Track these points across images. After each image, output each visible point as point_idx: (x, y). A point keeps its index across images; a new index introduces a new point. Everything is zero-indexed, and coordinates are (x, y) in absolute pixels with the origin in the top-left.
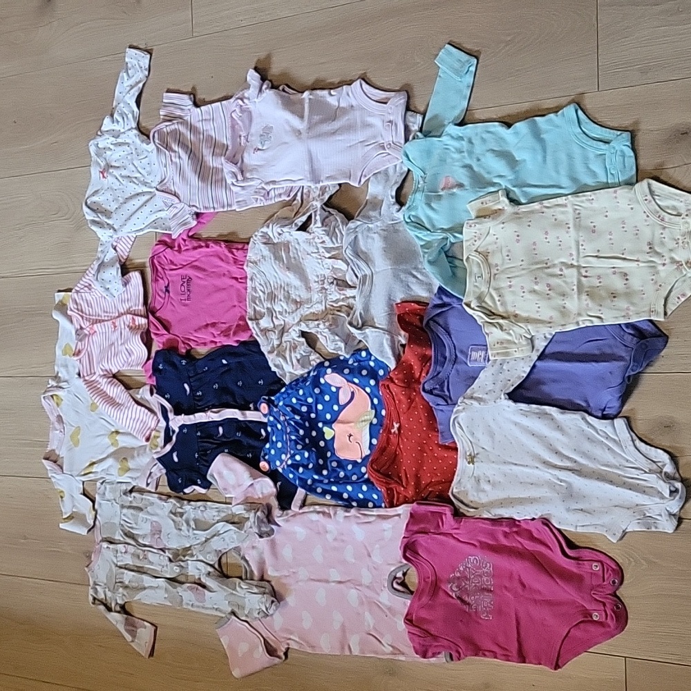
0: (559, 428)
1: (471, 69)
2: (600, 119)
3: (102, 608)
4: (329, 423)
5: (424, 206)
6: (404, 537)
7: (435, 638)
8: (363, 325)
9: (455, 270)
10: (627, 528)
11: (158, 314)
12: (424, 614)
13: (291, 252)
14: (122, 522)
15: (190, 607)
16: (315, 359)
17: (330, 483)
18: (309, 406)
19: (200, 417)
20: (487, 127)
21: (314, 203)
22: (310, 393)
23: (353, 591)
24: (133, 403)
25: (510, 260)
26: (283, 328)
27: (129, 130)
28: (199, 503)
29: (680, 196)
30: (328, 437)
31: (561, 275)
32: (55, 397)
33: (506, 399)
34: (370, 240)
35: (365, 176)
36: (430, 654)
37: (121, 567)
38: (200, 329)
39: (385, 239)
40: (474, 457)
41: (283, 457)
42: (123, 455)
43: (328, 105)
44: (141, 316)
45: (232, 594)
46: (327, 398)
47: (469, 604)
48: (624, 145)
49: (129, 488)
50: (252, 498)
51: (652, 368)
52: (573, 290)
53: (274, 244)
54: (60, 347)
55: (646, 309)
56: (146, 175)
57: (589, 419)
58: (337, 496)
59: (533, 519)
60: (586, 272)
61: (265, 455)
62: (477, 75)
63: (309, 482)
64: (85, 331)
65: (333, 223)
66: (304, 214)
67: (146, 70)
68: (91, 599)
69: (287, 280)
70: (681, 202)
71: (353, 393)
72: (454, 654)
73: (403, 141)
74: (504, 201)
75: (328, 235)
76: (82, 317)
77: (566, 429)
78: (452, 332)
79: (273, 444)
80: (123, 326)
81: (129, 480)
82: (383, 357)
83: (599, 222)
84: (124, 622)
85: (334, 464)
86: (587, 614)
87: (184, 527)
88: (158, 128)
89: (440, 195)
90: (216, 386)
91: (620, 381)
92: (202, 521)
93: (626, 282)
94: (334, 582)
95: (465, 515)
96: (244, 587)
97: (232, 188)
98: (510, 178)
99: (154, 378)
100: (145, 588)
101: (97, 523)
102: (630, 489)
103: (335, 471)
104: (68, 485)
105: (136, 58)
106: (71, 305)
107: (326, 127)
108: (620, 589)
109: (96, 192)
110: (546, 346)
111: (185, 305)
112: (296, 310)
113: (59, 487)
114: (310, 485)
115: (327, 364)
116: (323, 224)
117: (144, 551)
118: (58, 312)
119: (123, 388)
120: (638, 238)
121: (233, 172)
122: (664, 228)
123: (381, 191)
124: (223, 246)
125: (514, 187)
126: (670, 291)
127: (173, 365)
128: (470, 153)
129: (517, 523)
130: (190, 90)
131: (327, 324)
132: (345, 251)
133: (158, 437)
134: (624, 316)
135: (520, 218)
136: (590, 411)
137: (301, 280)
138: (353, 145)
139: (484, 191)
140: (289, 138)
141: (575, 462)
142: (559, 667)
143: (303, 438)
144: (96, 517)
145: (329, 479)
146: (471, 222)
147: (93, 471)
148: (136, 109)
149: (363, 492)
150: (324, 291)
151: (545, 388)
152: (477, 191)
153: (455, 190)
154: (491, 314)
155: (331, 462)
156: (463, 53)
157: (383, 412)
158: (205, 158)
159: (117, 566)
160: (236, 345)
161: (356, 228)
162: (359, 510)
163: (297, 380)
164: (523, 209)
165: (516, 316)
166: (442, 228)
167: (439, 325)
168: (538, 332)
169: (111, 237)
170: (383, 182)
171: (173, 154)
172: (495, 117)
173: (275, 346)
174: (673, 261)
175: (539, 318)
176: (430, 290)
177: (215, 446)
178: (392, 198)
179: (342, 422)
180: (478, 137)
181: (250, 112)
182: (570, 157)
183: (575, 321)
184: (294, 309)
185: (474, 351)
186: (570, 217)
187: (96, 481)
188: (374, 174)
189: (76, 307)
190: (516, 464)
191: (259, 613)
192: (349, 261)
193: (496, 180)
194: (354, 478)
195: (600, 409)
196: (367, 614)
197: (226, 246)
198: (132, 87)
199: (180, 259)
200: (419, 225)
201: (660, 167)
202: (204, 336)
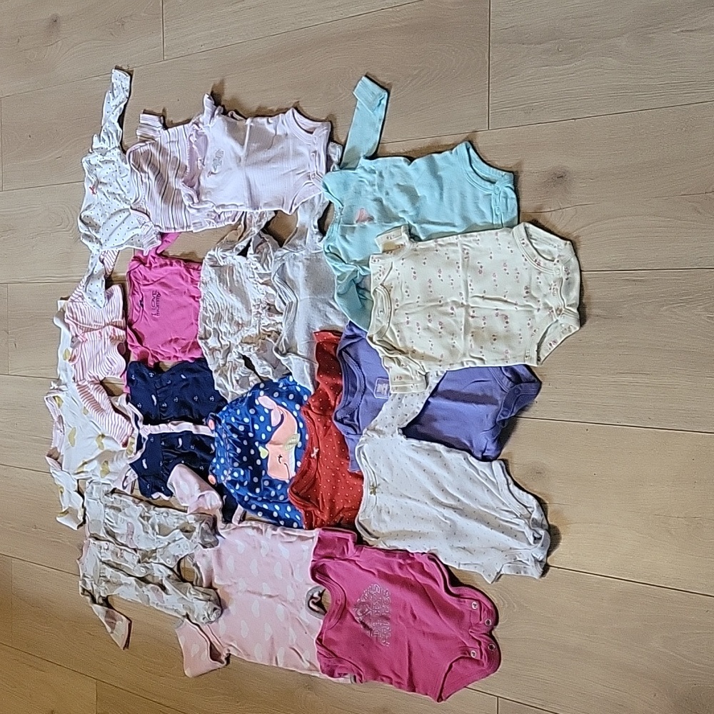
0: (446, 466)
1: (382, 102)
2: (489, 158)
3: (89, 599)
4: (263, 443)
5: (340, 238)
6: (313, 561)
7: (340, 660)
8: (288, 352)
9: (365, 302)
10: (501, 570)
11: (134, 327)
12: (331, 635)
13: (234, 276)
14: (106, 521)
15: (155, 606)
16: (253, 380)
17: (263, 501)
18: (246, 426)
19: (163, 428)
20: (394, 161)
21: (253, 229)
22: (246, 414)
23: (280, 606)
24: (112, 410)
25: (408, 296)
26: (229, 348)
27: (114, 148)
28: (163, 509)
29: (554, 241)
30: (263, 456)
31: (452, 314)
32: (56, 398)
33: (399, 433)
34: (295, 268)
35: (296, 205)
36: (336, 675)
37: (104, 563)
38: (165, 343)
39: (308, 268)
40: (376, 488)
41: (225, 472)
42: (105, 458)
43: (266, 131)
44: (121, 328)
45: (183, 598)
46: (262, 419)
47: (371, 630)
48: (507, 187)
49: (111, 490)
50: (203, 508)
51: (526, 413)
52: (461, 330)
53: (221, 266)
54: (61, 351)
55: (522, 353)
56: (126, 192)
57: (472, 459)
58: (268, 514)
59: (424, 553)
60: (474, 312)
61: (214, 468)
62: (388, 109)
63: (246, 498)
64: (79, 338)
65: (265, 250)
66: (245, 238)
67: (127, 91)
68: (80, 590)
69: (231, 302)
70: (555, 247)
71: (282, 416)
72: (358, 678)
73: (324, 172)
74: (405, 237)
75: (259, 262)
76: (77, 325)
77: (452, 467)
78: (362, 363)
79: (219, 458)
80: (106, 337)
81: (109, 482)
82: (305, 383)
83: (485, 262)
84: (105, 613)
85: (266, 483)
86: (466, 650)
87: (150, 531)
88: (132, 148)
89: (354, 228)
90: (176, 400)
91: (491, 425)
92: (165, 527)
93: (506, 325)
94: (265, 595)
95: (368, 544)
96: (193, 593)
97: (189, 209)
98: (411, 214)
99: (129, 388)
100: (121, 584)
101: (87, 518)
102: (503, 532)
103: (268, 490)
104: (65, 481)
105: (120, 79)
106: (67, 313)
107: (263, 155)
108: (496, 630)
109: (89, 206)
110: (438, 384)
111: (155, 319)
112: (238, 332)
113: (59, 483)
114: (247, 502)
115: (262, 386)
116: (255, 252)
117: (121, 549)
118: (58, 320)
119: (106, 395)
120: (518, 282)
121: (190, 195)
122: (540, 273)
123: (307, 220)
124: (182, 265)
125: (414, 223)
126: (544, 337)
127: (143, 377)
128: (380, 187)
129: (411, 555)
130: (161, 112)
131: (256, 349)
132: (273, 278)
133: (133, 443)
134: (503, 359)
135: (418, 255)
136: (472, 450)
137: (242, 303)
138: (286, 173)
139: (389, 226)
140: (233, 165)
141: (459, 501)
142: (442, 700)
143: (240, 456)
144: (85, 514)
145: (262, 497)
146: (375, 256)
147: (85, 470)
148: (119, 129)
149: (288, 513)
150: (259, 315)
151: (437, 425)
152: (383, 226)
153: (366, 223)
154: (391, 348)
155: (264, 480)
156: (376, 86)
157: (307, 437)
158: (170, 180)
159: (101, 561)
160: (191, 361)
161: (282, 256)
162: (284, 529)
163: (237, 400)
164: (421, 245)
165: (414, 352)
166: (355, 261)
167: (350, 356)
168: (430, 369)
169: (98, 250)
170: (309, 210)
171: (143, 175)
172: (402, 151)
173: (221, 365)
174: (547, 307)
175: (434, 355)
176: (345, 320)
177: (176, 456)
178: (315, 228)
179: (274, 443)
180: (388, 172)
181: (206, 136)
182: (463, 196)
183: (459, 362)
184: (236, 330)
185: (380, 383)
186: (459, 256)
187: (86, 479)
188: (303, 203)
189: (71, 315)
190: (410, 498)
191: (204, 619)
192: (277, 288)
193: (401, 215)
194: (281, 498)
195: (481, 451)
196: (291, 629)
197: (185, 266)
198: (117, 106)
199: (151, 275)
200: (336, 256)
201: (539, 210)
202: (169, 350)
